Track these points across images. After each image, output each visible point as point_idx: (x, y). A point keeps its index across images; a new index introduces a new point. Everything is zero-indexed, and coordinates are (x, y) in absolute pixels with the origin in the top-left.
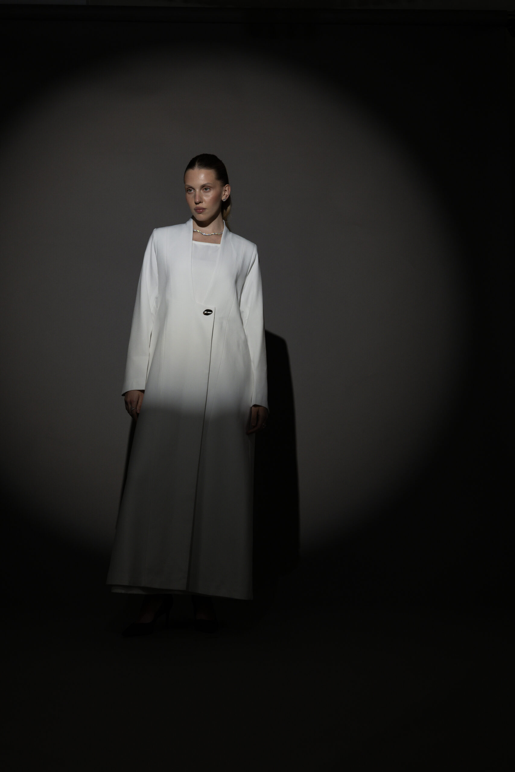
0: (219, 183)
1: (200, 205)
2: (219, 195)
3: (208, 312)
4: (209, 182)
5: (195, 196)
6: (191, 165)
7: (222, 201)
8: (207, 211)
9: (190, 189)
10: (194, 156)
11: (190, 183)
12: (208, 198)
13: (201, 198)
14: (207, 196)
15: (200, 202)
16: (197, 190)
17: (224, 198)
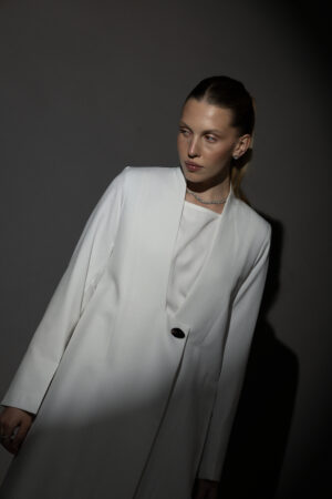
0: (234, 131)
1: (196, 160)
2: (232, 149)
3: (178, 333)
4: (217, 128)
5: (190, 144)
6: (197, 93)
7: (232, 159)
8: (203, 170)
9: (185, 129)
10: (209, 76)
11: (188, 121)
12: (209, 152)
13: (198, 148)
14: (209, 148)
15: (196, 156)
16: (196, 137)
17: (236, 154)
